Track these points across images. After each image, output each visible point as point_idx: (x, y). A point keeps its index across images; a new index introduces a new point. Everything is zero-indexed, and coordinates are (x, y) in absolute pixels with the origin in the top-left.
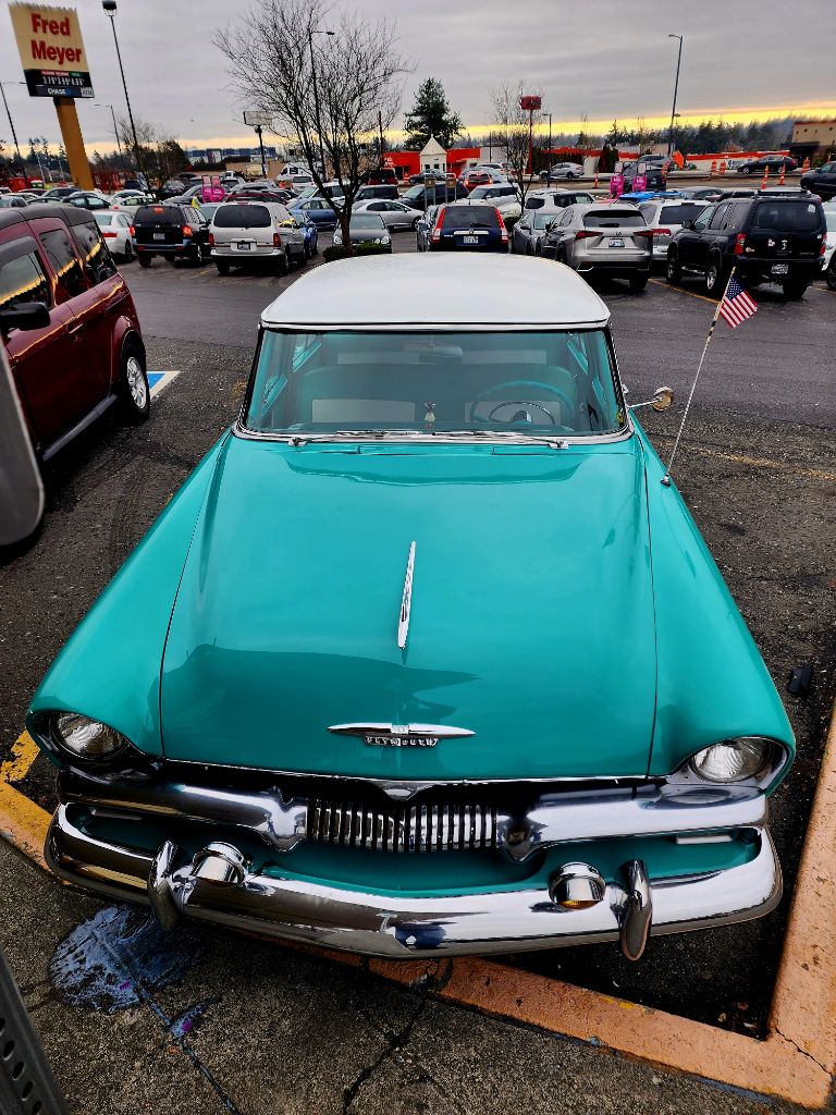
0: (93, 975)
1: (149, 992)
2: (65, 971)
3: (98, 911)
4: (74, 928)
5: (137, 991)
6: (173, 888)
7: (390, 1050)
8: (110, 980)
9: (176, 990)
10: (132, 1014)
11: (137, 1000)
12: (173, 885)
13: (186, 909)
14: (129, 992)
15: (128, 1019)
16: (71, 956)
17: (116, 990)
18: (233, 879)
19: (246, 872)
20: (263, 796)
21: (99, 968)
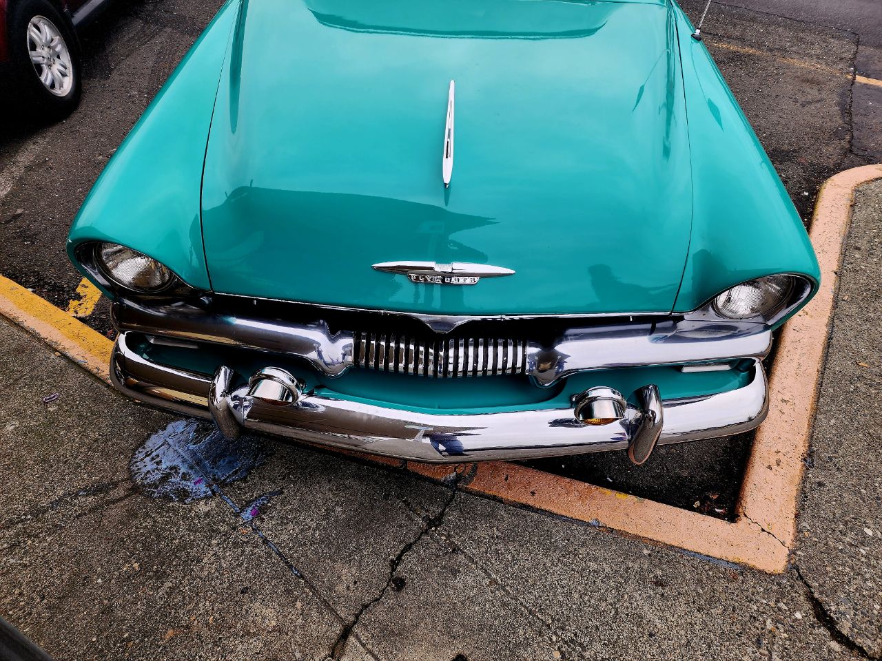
0: (169, 473)
1: (219, 487)
2: (144, 470)
3: (170, 423)
4: (148, 437)
5: (209, 486)
6: (232, 405)
7: (426, 530)
8: (185, 477)
9: (243, 486)
10: (206, 504)
11: (210, 492)
12: (232, 404)
13: (246, 423)
14: (203, 487)
15: (202, 507)
16: (148, 459)
17: (190, 485)
18: (287, 398)
19: (299, 393)
20: (311, 328)
21: (174, 468)
